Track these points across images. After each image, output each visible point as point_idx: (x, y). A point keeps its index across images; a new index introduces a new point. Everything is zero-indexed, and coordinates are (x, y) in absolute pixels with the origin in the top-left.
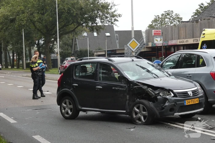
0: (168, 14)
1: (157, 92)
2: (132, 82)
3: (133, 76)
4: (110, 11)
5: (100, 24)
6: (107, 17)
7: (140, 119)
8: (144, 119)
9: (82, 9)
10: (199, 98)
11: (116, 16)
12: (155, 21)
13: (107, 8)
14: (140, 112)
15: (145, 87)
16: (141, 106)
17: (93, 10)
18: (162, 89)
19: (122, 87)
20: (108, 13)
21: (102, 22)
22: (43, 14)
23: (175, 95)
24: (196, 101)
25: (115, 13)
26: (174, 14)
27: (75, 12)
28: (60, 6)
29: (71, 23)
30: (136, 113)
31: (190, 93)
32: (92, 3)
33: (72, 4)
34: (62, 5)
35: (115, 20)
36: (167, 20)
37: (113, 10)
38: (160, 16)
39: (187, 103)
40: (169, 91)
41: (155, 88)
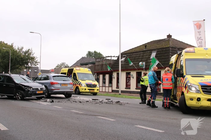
0: (63, 64)
1: (26, 88)
2: (17, 84)
3: (18, 81)
4: (35, 60)
5: (30, 66)
6: (33, 63)
7: (18, 98)
8: (20, 98)
9: (22, 58)
10: (43, 91)
11: (37, 62)
12: (57, 66)
13: (34, 59)
14: (19, 95)
15: (22, 86)
16: (19, 93)
17: (27, 60)
18: (28, 87)
19: (13, 85)
20: (34, 61)
21: (31, 65)
22: (4, 60)
23: (33, 89)
24: (42, 92)
25: (37, 61)
26: (66, 64)
27: (18, 59)
28: (12, 56)
29: (16, 64)
30: (17, 96)
31: (39, 89)
32: (27, 56)
33: (18, 56)
34: (13, 56)
35: (37, 64)
36: (62, 66)
37: (36, 60)
38: (60, 65)
39: (37, 92)
40: (31, 87)
41: (25, 86)
